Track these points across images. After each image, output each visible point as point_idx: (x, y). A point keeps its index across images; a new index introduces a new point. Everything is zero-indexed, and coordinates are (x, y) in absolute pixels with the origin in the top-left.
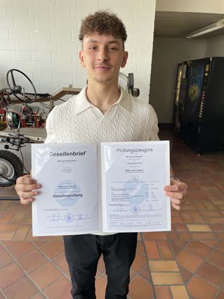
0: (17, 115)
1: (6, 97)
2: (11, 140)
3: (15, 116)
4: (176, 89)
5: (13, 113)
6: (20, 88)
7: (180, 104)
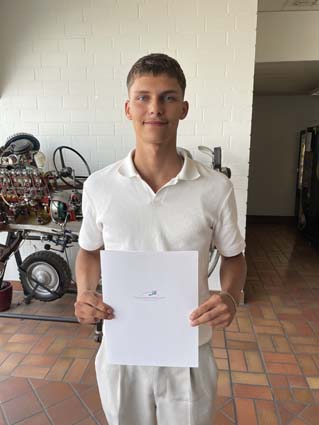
0: (64, 204)
1: (51, 181)
2: (54, 238)
3: (61, 205)
4: (299, 166)
5: (59, 202)
6: (70, 170)
7: (304, 188)
